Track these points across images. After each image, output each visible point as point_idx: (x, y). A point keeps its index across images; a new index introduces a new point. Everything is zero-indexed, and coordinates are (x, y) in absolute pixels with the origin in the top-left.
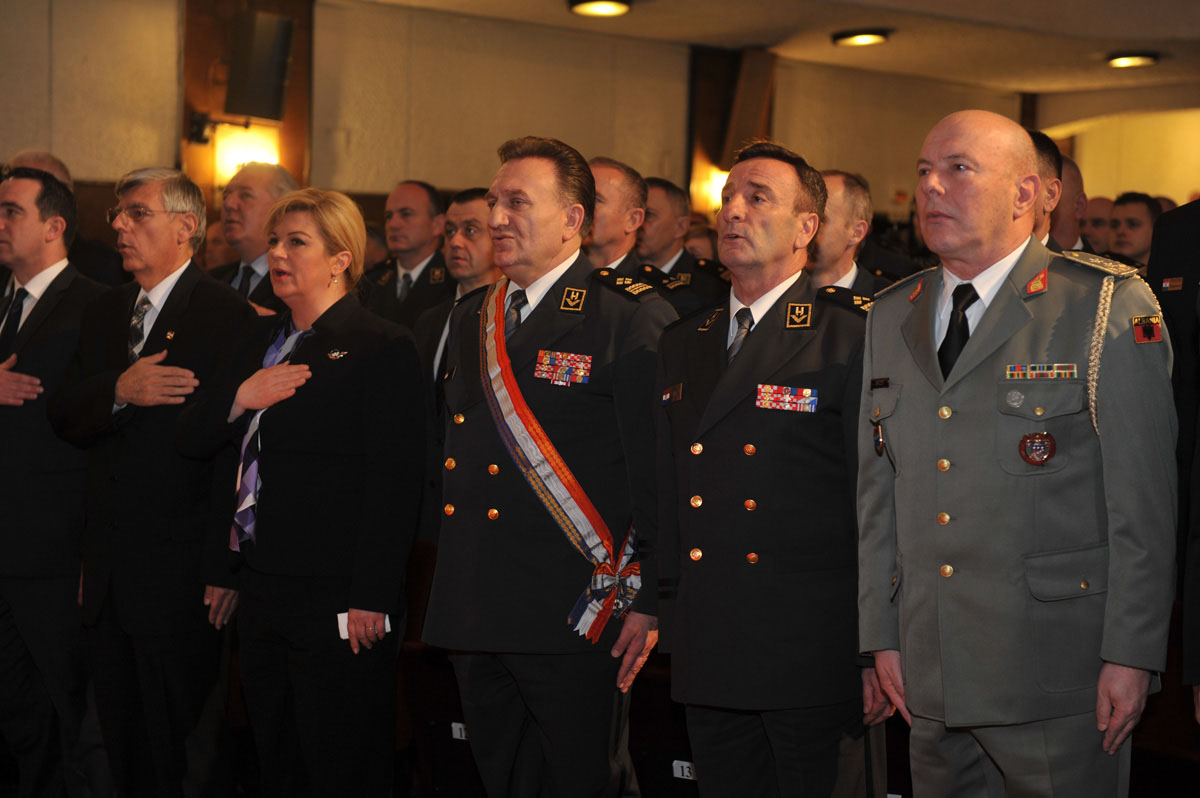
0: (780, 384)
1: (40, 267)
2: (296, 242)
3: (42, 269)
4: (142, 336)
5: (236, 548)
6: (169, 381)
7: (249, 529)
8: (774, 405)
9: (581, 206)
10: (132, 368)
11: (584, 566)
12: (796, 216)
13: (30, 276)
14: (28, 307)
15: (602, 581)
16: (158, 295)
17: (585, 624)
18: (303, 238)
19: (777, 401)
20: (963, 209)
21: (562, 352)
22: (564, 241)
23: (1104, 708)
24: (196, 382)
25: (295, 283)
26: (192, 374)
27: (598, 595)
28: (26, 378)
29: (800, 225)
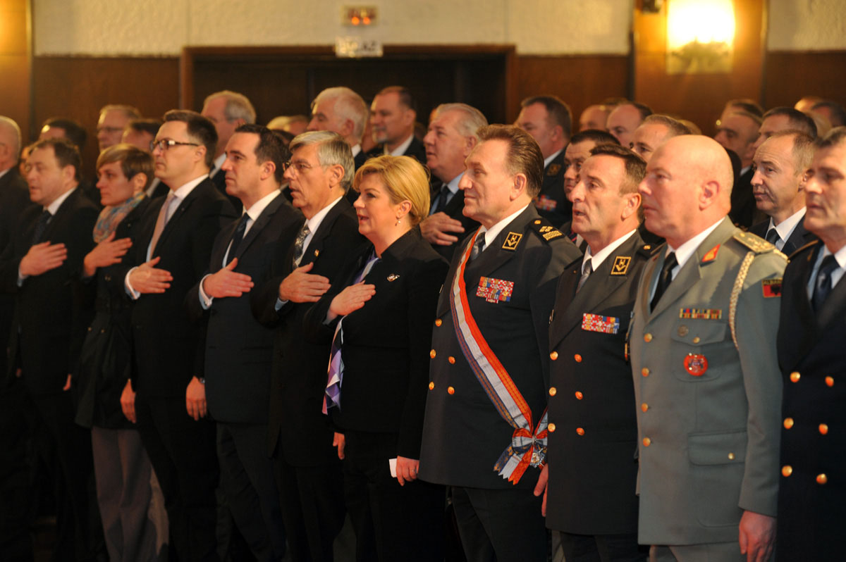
0: (597, 314)
1: (258, 197)
2: (370, 196)
3: (258, 199)
4: (301, 252)
5: (325, 412)
6: (314, 285)
7: (336, 398)
8: (592, 328)
9: (524, 176)
10: (291, 275)
11: (509, 430)
12: (621, 197)
13: (250, 205)
14: (249, 225)
15: (518, 442)
16: (314, 224)
17: (508, 471)
18: (374, 193)
19: (594, 325)
20: (660, 204)
21: (495, 278)
22: (511, 200)
23: (743, 539)
24: (329, 286)
25: (370, 225)
26: (327, 280)
27: (519, 451)
28: (242, 276)
29: (626, 202)
